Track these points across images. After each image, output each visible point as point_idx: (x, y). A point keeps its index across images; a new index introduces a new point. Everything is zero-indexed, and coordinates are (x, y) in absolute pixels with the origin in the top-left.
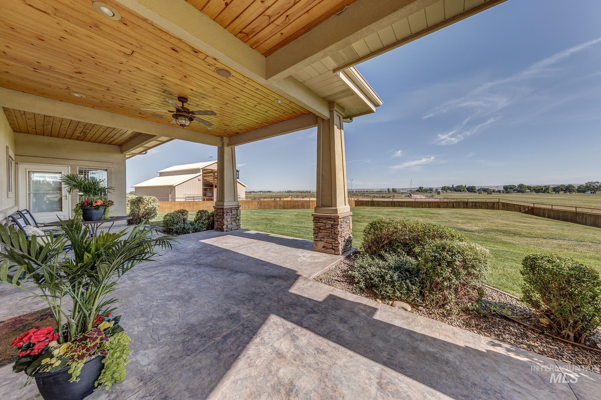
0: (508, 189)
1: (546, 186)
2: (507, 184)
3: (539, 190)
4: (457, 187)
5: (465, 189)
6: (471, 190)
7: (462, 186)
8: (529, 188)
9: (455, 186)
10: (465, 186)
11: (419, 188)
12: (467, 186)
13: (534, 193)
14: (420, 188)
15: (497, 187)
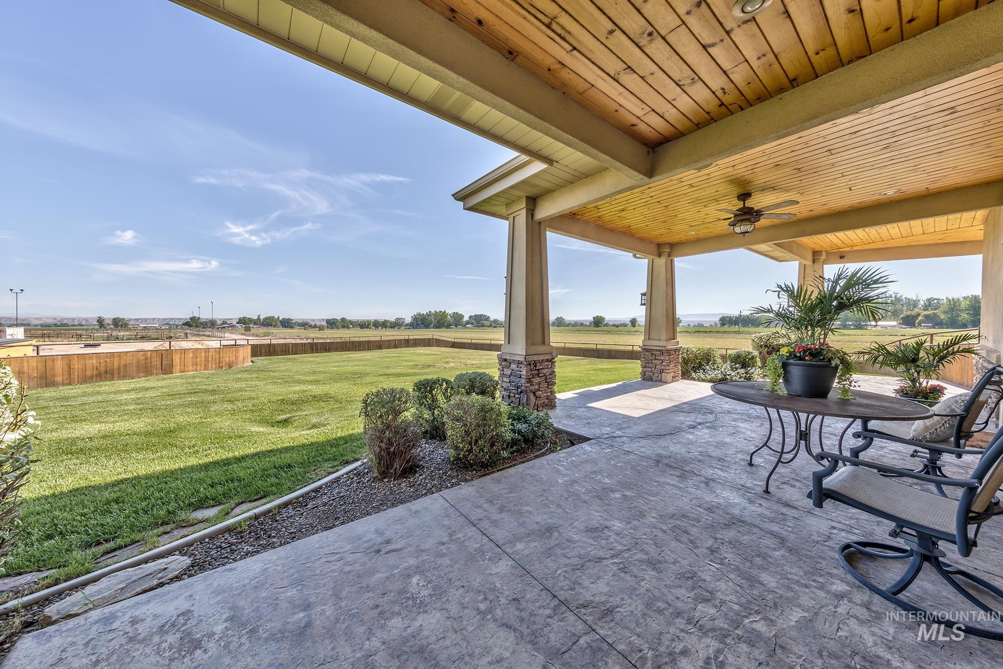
0: (332, 324)
1: (368, 321)
2: (330, 317)
3: (363, 325)
4: (266, 319)
5: (279, 324)
6: (286, 324)
7: (273, 317)
8: (351, 322)
9: (262, 317)
10: (278, 318)
11: (191, 319)
12: (281, 319)
13: (359, 329)
14: (193, 319)
15: (313, 320)
